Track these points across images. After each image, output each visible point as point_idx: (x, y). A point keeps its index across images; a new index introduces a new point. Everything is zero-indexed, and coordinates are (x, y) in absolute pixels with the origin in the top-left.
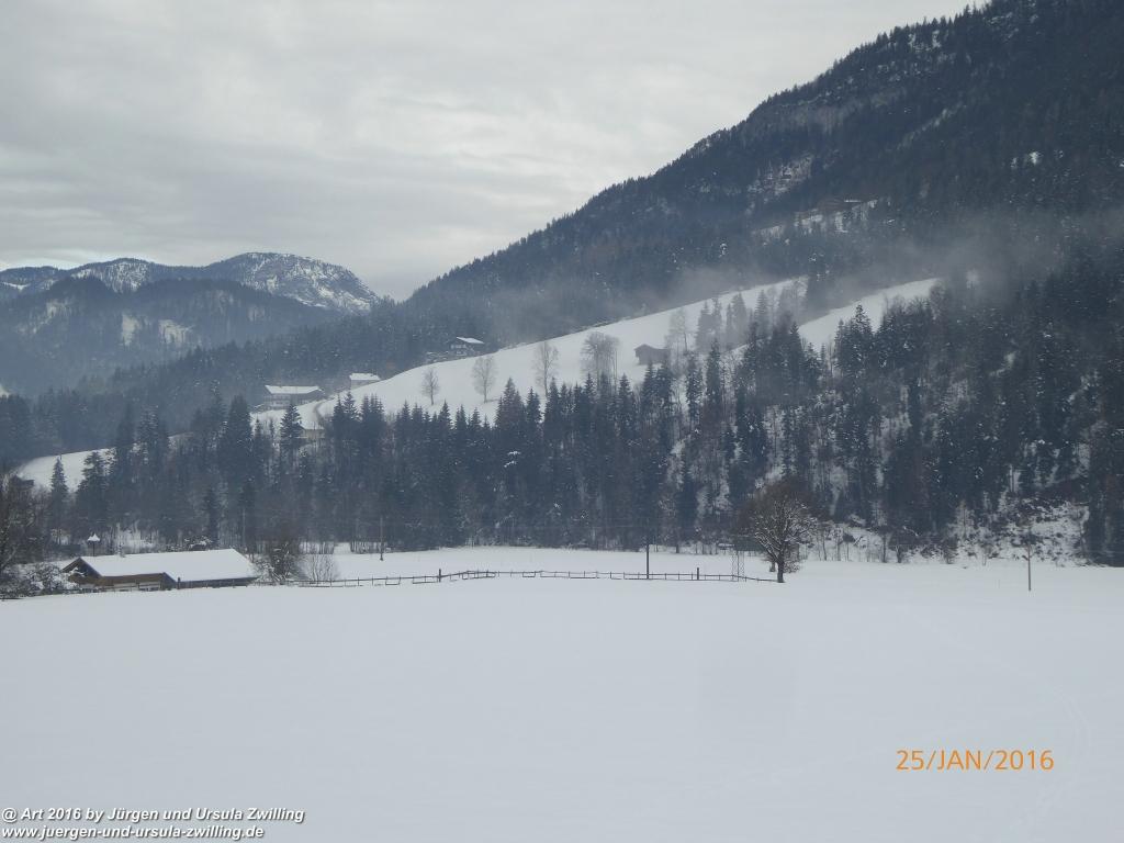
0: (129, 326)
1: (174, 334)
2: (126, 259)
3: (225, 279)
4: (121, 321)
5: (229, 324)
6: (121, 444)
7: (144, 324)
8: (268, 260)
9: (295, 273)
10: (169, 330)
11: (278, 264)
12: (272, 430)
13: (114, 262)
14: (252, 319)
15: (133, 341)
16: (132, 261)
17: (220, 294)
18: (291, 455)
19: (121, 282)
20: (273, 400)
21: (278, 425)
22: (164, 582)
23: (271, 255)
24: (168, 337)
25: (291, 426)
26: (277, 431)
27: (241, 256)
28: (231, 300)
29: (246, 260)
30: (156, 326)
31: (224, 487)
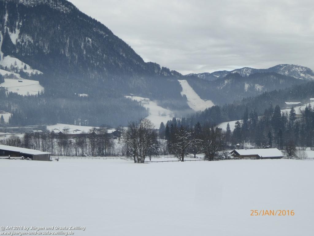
0: (247, 86)
1: (259, 88)
2: (245, 68)
3: (273, 72)
4: (244, 85)
5: (274, 85)
6: (245, 118)
7: (250, 85)
8: (285, 66)
9: (293, 70)
10: (257, 87)
11: (288, 67)
12: (287, 115)
13: (242, 68)
14: (281, 83)
15: (248, 90)
16: (247, 68)
17: (272, 76)
18: (293, 122)
19: (244, 74)
20: (287, 106)
21: (289, 113)
22: (257, 157)
23: (286, 65)
24: (257, 89)
25: (293, 114)
26: (288, 115)
27: (278, 65)
28: (275, 78)
29: (279, 66)
30: (254, 86)
31: (273, 131)
